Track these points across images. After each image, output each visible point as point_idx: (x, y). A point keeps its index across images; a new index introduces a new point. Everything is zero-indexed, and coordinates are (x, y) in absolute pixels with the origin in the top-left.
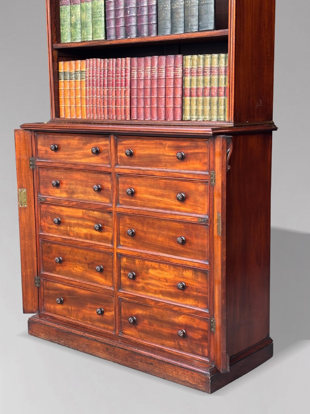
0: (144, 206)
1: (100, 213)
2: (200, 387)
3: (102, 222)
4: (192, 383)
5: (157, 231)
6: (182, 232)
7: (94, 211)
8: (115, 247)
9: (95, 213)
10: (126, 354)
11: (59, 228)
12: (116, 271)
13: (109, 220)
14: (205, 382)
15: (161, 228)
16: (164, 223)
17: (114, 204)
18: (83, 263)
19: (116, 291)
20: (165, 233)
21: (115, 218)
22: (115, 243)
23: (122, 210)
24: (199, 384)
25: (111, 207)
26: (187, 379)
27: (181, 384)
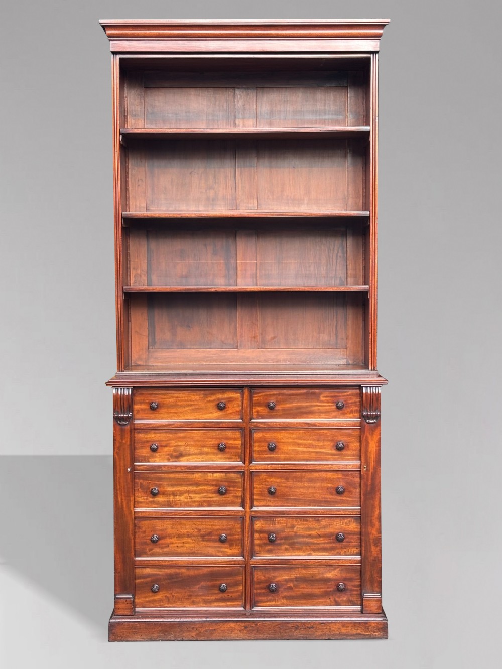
0: (290, 460)
1: (224, 474)
2: (376, 635)
3: (226, 484)
4: (364, 633)
5: (306, 484)
6: (340, 481)
7: (213, 472)
8: (248, 509)
9: (216, 475)
10: (274, 626)
11: (156, 499)
12: (248, 537)
13: (237, 481)
14: (382, 628)
15: (312, 480)
16: (316, 475)
17: (247, 462)
18: (194, 536)
19: (248, 559)
20: (318, 484)
21: (248, 477)
22: (248, 505)
23: (257, 468)
24: (374, 632)
25: (242, 466)
26: (359, 632)
27: (351, 639)
